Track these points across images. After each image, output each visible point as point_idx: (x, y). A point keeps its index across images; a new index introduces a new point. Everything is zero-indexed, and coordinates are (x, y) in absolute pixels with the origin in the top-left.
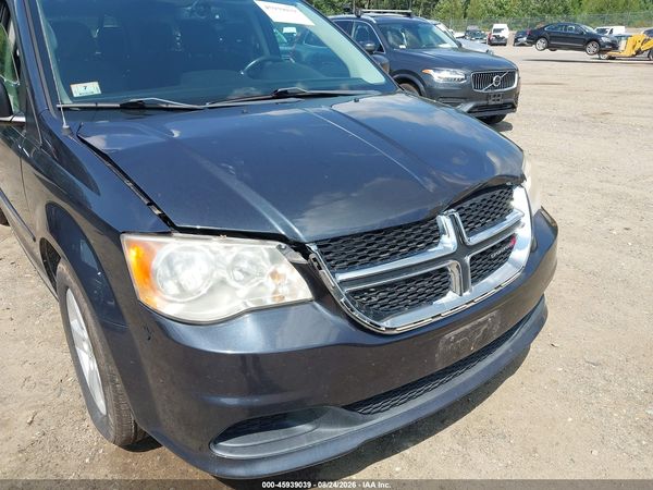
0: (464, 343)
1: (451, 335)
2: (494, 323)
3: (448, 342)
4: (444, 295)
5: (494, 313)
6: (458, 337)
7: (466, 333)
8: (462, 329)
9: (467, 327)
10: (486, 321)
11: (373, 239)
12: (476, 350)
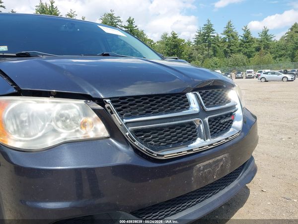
0: (209, 172)
1: (201, 165)
2: (227, 162)
3: (199, 170)
4: (195, 140)
5: (226, 155)
6: (205, 167)
7: (210, 165)
8: (207, 162)
9: (211, 161)
10: (222, 159)
11: (148, 100)
12: (217, 179)
